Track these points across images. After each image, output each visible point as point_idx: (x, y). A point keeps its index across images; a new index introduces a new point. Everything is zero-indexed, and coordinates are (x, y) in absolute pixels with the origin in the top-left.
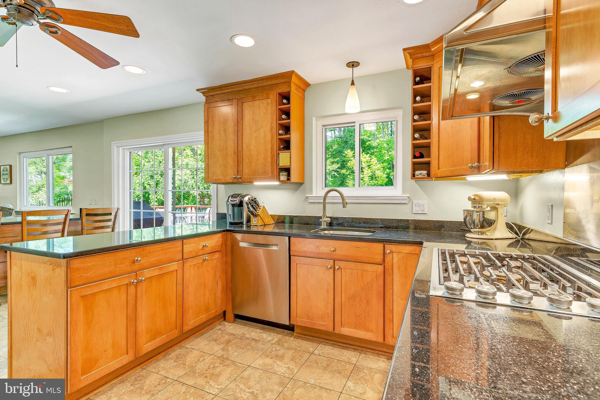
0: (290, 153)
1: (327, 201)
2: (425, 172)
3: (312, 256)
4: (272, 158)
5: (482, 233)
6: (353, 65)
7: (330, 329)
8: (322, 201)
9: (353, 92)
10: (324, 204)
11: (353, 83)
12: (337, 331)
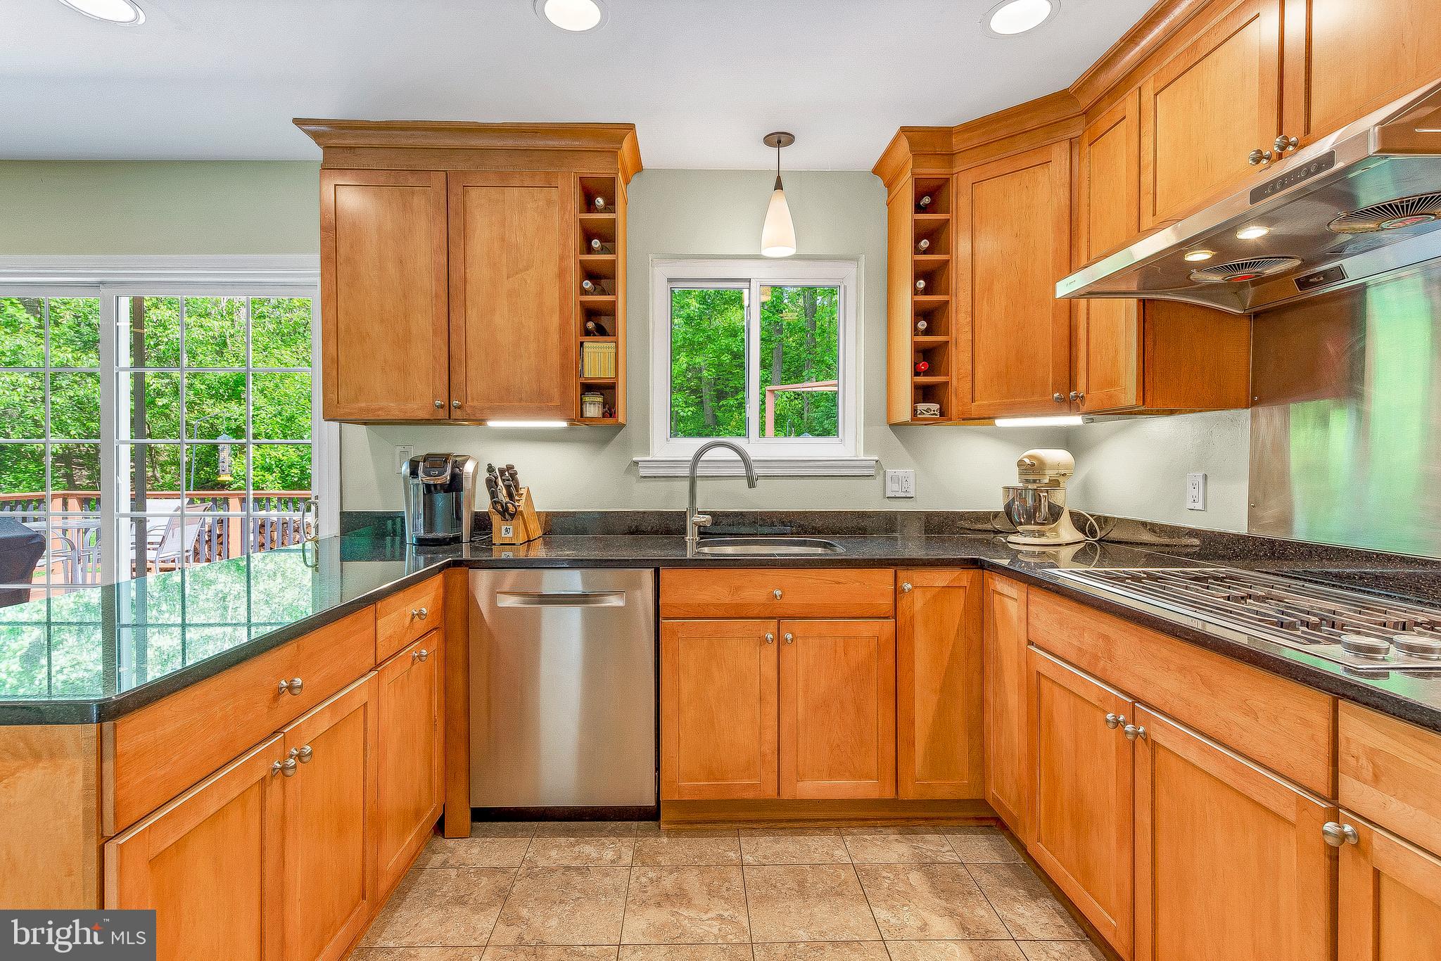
0: (616, 343)
1: (699, 472)
2: (935, 407)
3: (719, 614)
4: (564, 353)
5: (1041, 534)
6: (779, 140)
7: (770, 792)
8: (686, 472)
9: (779, 206)
10: (693, 480)
11: (779, 186)
12: (786, 795)
